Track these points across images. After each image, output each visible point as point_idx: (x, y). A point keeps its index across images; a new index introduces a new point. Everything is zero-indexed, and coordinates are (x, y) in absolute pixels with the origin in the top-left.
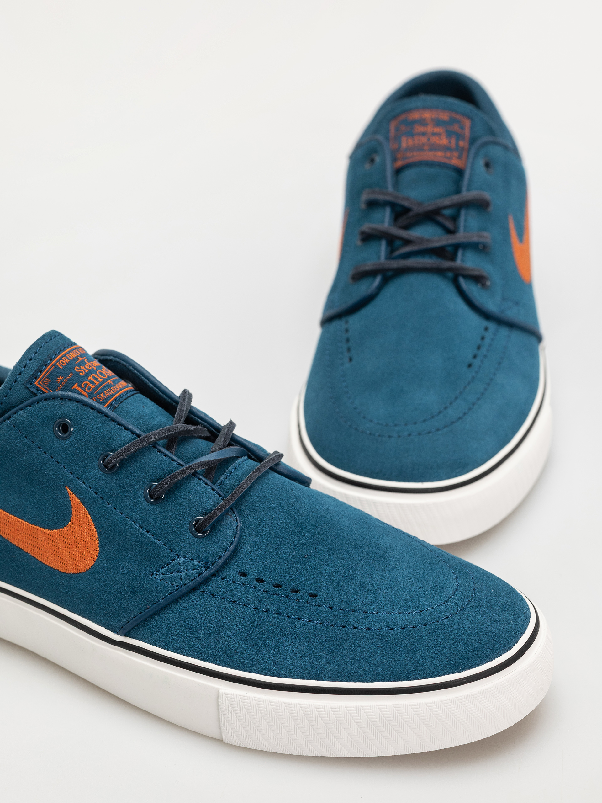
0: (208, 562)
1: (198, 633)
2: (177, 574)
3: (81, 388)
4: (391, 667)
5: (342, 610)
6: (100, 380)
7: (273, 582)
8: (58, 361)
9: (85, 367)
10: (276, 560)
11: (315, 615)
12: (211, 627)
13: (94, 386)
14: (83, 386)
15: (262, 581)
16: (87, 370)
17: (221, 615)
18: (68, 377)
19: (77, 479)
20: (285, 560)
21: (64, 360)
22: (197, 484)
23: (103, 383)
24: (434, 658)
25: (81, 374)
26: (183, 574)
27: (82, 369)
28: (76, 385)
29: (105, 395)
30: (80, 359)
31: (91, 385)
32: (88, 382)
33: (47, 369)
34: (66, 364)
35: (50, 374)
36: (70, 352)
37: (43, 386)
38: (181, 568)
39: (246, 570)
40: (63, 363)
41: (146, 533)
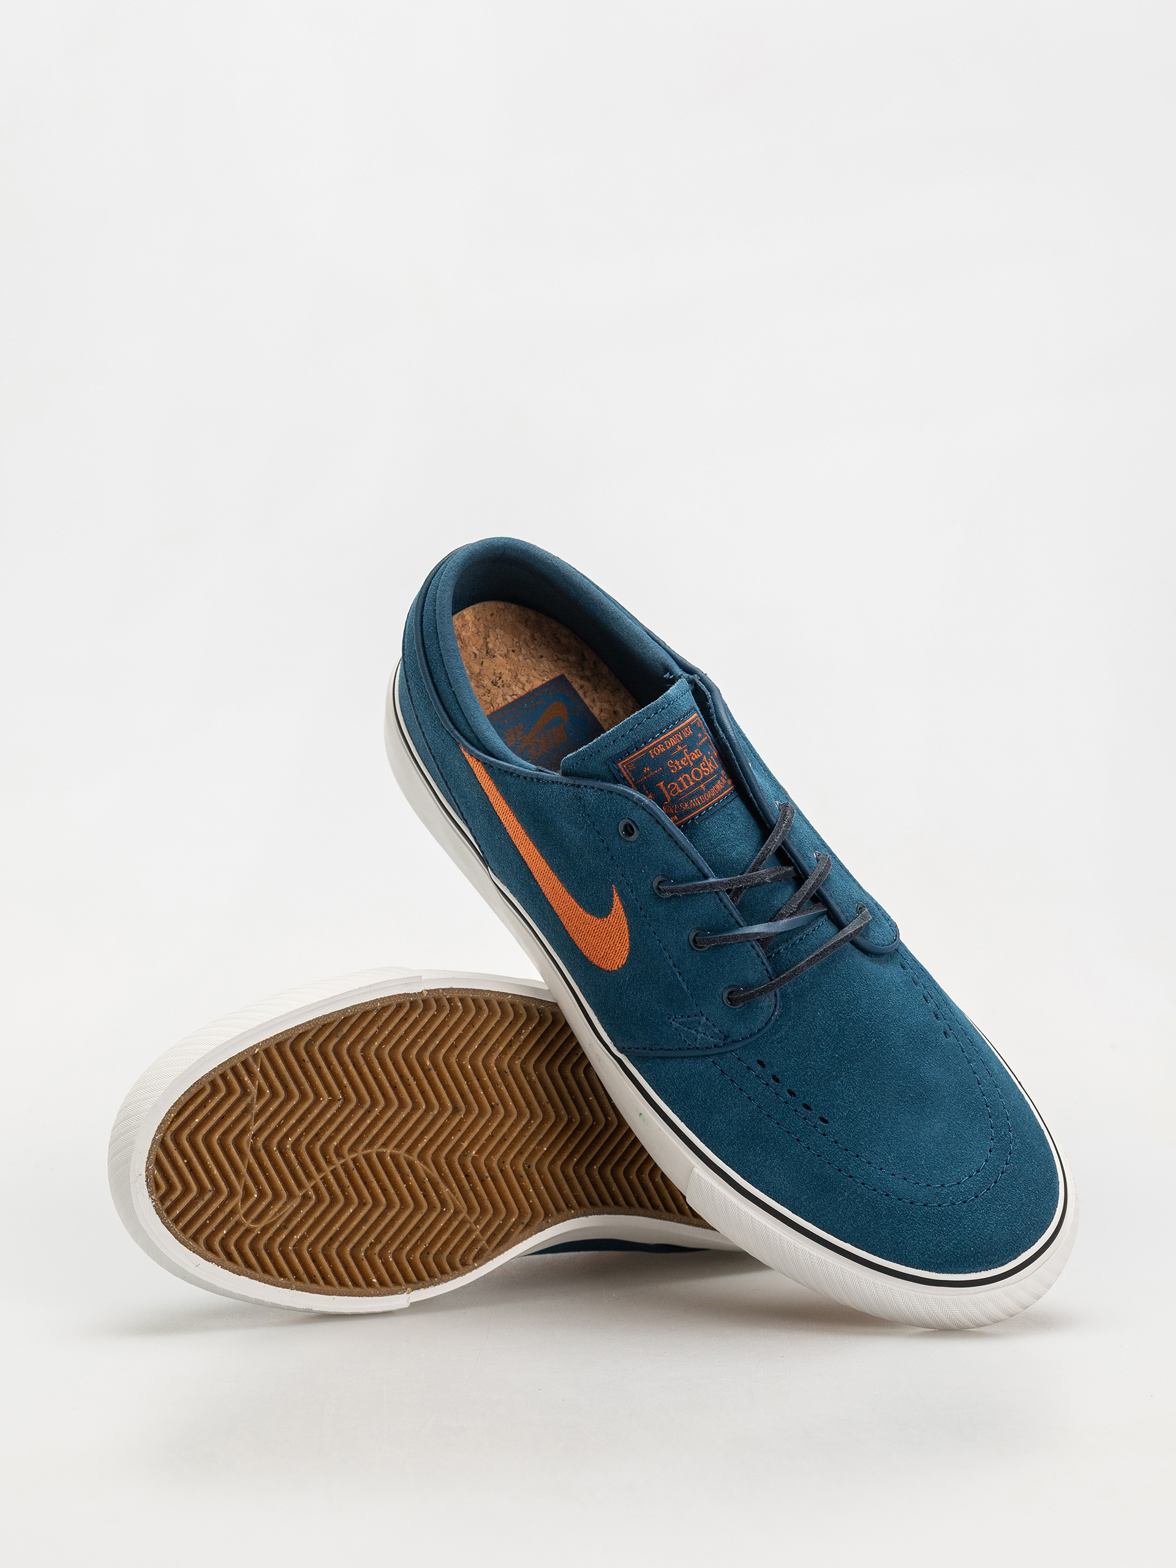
0: (729, 1037)
1: (694, 1100)
2: (693, 1031)
3: (666, 787)
4: (869, 1237)
5: (847, 1150)
6: (692, 783)
7: (788, 1088)
8: (651, 748)
9: (680, 763)
10: (801, 1064)
11: (816, 1145)
12: (708, 1103)
13: (680, 791)
14: (669, 787)
15: (777, 1080)
16: (680, 768)
17: (723, 1097)
18: (656, 771)
19: (626, 885)
20: (810, 1068)
21: (659, 748)
22: (747, 952)
23: (693, 787)
24: (916, 1248)
25: (672, 771)
26: (699, 1036)
27: (676, 765)
28: (662, 783)
29: (689, 805)
30: (680, 748)
31: (678, 788)
32: (676, 784)
33: (637, 754)
34: (660, 754)
35: (638, 761)
36: (670, 736)
37: (626, 771)
38: (700, 1029)
39: (766, 1061)
40: (657, 751)
41: (678, 974)
